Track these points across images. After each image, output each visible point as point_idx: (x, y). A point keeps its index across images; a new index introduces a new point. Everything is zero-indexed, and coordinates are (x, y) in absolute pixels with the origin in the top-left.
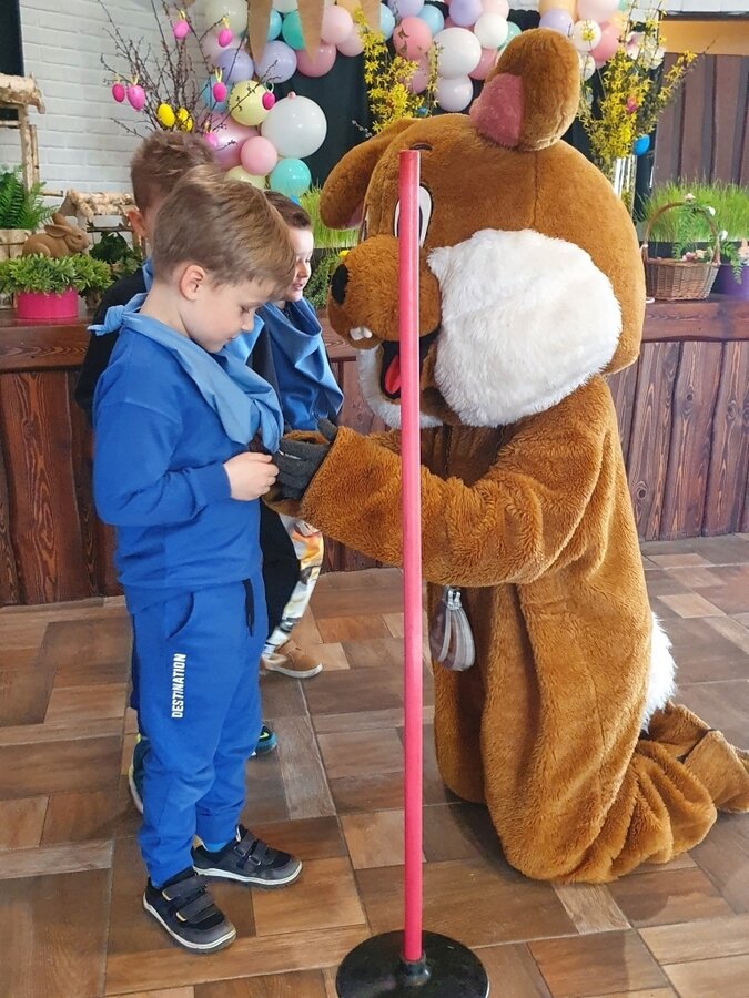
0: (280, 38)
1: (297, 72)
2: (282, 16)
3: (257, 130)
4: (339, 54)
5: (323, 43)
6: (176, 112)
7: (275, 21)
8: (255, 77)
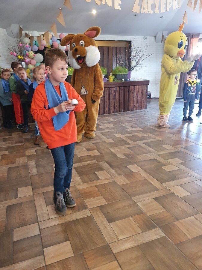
0: (35, 45)
1: (38, 49)
2: (35, 41)
3: (33, 58)
4: (44, 47)
5: (42, 45)
6: (21, 57)
7: (34, 42)
8: (32, 51)
